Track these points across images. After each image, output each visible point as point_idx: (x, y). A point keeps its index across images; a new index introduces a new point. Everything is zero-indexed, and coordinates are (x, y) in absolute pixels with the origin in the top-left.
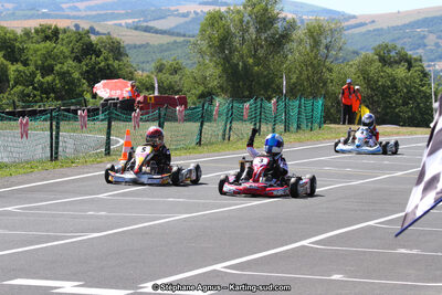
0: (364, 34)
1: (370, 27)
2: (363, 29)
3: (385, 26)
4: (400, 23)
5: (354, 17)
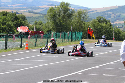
0: (93, 14)
1: (96, 12)
2: (93, 12)
3: (99, 12)
4: (104, 11)
5: (91, 9)
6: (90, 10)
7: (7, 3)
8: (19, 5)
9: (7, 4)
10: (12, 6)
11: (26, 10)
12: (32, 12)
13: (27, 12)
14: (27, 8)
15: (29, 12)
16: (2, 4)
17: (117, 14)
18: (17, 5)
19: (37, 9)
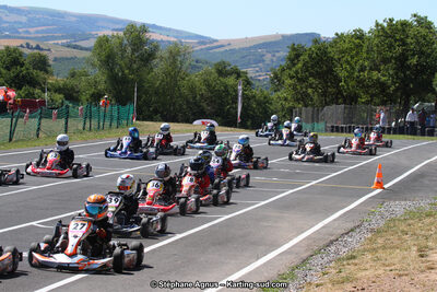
0: (222, 53)
1: (227, 48)
2: (222, 49)
3: (237, 48)
4: (248, 45)
5: (216, 41)
6: (215, 44)
7: (15, 22)
8: (44, 28)
9: (16, 25)
10: (28, 32)
11: (60, 42)
12: (75, 47)
13: (63, 45)
14: (63, 37)
15: (68, 46)
16: (5, 25)
17: (277, 54)
18: (40, 28)
19: (87, 39)
